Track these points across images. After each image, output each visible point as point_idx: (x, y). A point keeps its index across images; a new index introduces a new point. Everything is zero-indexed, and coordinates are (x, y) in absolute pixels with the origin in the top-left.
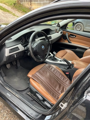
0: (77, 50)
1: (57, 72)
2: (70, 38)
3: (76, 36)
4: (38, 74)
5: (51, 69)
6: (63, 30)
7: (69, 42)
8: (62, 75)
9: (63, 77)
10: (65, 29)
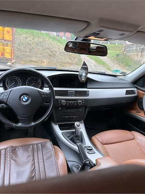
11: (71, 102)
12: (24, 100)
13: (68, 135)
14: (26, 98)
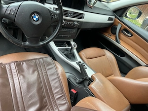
0: (124, 59)
1: (57, 80)
2: (122, 36)
3: (132, 35)
4: (13, 66)
5: (49, 69)
6: (115, 16)
7: (117, 41)
8: (62, 90)
9: (62, 93)
10: (121, 16)
11: (69, 23)
12: (35, 19)
13: (63, 51)
14: (37, 17)
